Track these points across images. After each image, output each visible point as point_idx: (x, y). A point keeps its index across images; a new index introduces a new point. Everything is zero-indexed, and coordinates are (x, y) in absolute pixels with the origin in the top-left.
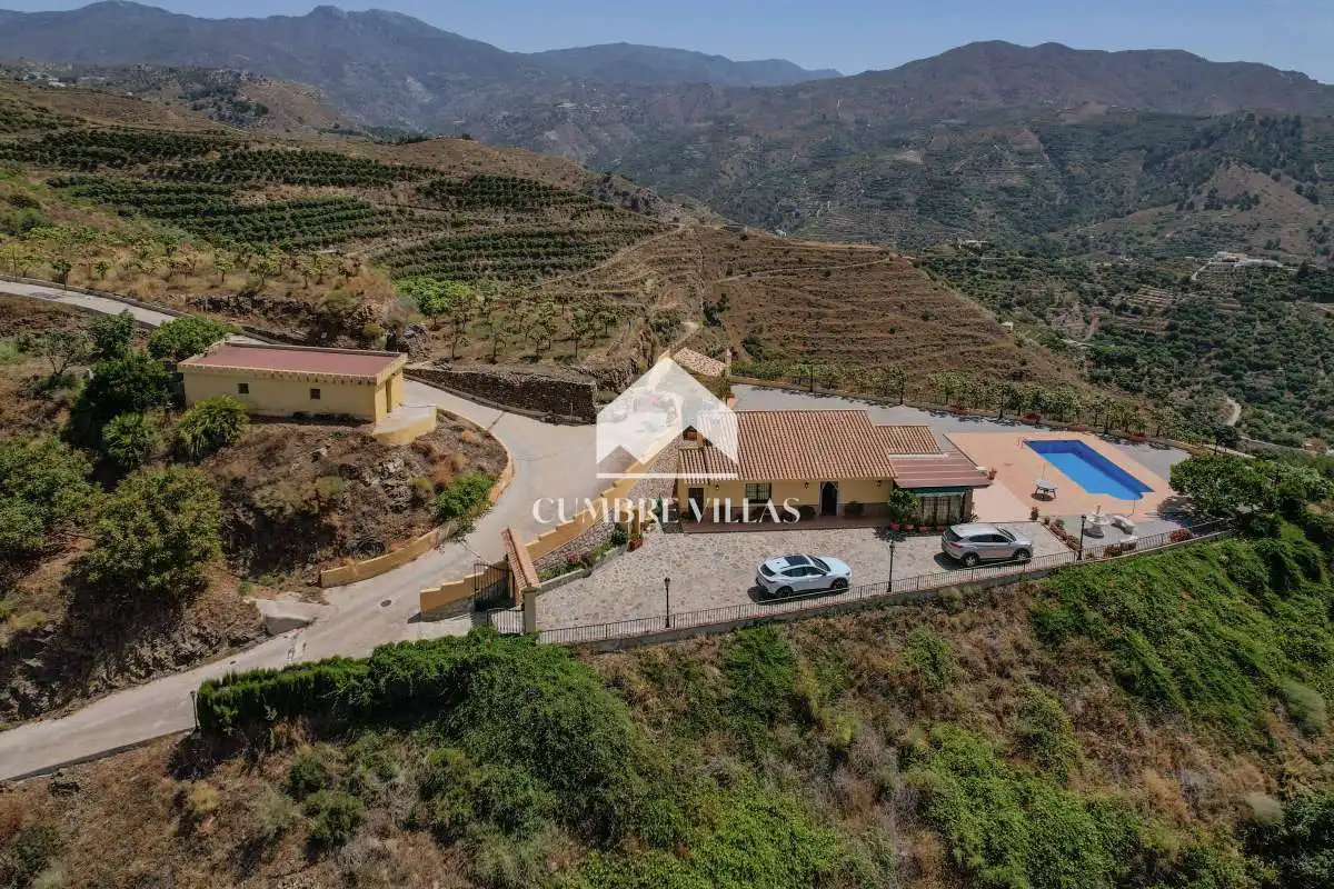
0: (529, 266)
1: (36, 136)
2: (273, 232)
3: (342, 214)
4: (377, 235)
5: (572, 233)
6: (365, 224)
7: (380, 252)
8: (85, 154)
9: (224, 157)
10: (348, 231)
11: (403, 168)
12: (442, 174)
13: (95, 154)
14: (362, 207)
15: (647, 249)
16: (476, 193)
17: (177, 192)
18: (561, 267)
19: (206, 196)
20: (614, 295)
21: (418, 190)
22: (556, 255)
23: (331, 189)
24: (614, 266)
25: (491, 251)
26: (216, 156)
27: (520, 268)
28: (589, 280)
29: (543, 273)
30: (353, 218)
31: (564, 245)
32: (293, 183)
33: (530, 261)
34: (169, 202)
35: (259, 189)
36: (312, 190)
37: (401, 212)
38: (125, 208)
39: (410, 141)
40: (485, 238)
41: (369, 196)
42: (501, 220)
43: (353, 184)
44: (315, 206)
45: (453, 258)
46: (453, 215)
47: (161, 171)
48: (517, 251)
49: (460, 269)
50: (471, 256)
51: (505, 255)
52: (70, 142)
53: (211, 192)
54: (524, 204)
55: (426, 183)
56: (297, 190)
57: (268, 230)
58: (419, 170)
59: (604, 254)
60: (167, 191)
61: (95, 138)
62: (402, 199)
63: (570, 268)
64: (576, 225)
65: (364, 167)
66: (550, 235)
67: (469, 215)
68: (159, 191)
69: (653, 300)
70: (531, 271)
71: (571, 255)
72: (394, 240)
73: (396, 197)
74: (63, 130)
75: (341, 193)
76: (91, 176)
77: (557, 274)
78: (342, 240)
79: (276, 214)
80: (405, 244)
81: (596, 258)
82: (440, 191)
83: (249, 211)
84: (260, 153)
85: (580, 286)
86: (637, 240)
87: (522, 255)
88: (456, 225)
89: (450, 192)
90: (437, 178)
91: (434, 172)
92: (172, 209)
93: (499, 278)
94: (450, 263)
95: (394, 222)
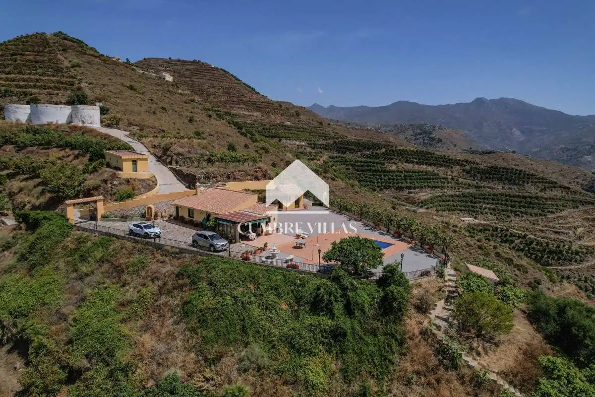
0: (508, 211)
1: (331, 142)
2: (395, 181)
3: (426, 177)
4: (439, 187)
5: (537, 198)
6: (434, 182)
7: (437, 194)
8: (344, 148)
9: (386, 151)
10: (426, 184)
11: (459, 160)
12: (477, 164)
13: (346, 148)
14: (435, 175)
15: (586, 212)
16: (491, 174)
17: (367, 162)
18: (526, 213)
19: (375, 165)
20: (553, 231)
21: (464, 170)
22: (524, 207)
23: (425, 166)
24: (560, 217)
25: (491, 201)
26: (384, 150)
27: (503, 211)
28: (540, 222)
29: (515, 214)
30: (429, 179)
31: (530, 203)
32: (409, 163)
33: (509, 208)
34: (363, 166)
35: (395, 163)
36: (416, 166)
37: (453, 179)
38: (349, 167)
39: (486, 153)
40: (489, 195)
41: (441, 171)
42: (500, 187)
43: (435, 165)
44: (415, 172)
45: (471, 202)
46: (477, 183)
47: (364, 155)
48: (503, 202)
49: (473, 207)
50: (480, 202)
51: (498, 204)
52: (341, 144)
53: (377, 163)
54: (515, 181)
55: (468, 167)
56: (410, 166)
57: (393, 179)
58: (467, 162)
59: (554, 210)
60: (364, 162)
61: (348, 143)
62: (456, 174)
63: (531, 215)
64: (543, 194)
65: (442, 158)
66: (524, 197)
67: (485, 184)
68: (361, 162)
69: (579, 238)
70: (509, 213)
71: (533, 208)
72: (446, 190)
73: (452, 172)
74: (340, 140)
75: (429, 168)
76: (343, 155)
77: (523, 217)
78: (422, 187)
79: (399, 174)
80: (451, 193)
81: (549, 212)
82: (474, 171)
83: (388, 172)
84: (399, 150)
85: (534, 224)
86: (580, 207)
87: (506, 205)
88: (476, 187)
89: (478, 172)
90: (474, 166)
91: (474, 163)
92: (363, 168)
93: (491, 214)
94: (469, 204)
95: (448, 183)
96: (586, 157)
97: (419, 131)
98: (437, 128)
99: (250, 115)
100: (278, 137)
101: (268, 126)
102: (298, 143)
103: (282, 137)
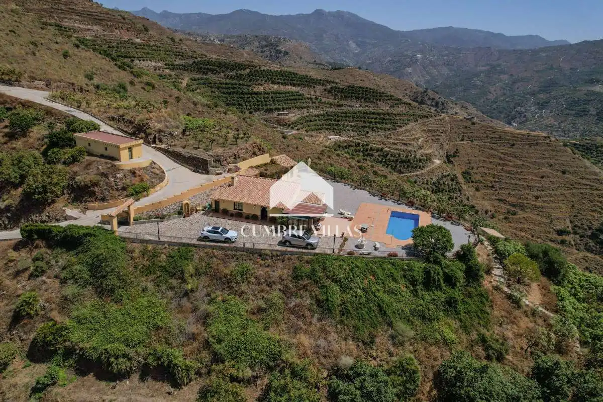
0: (366, 127)
1: (190, 61)
2: (264, 103)
3: (292, 98)
4: (305, 107)
5: (388, 114)
6: (300, 103)
7: (305, 115)
8: (205, 69)
9: (251, 72)
10: (293, 105)
11: (320, 80)
12: (337, 84)
13: (208, 69)
14: (300, 95)
15: (424, 124)
16: (349, 93)
17: (232, 84)
18: (381, 128)
19: (242, 87)
20: (402, 143)
21: (325, 90)
22: (379, 123)
23: (290, 87)
24: (405, 130)
25: (351, 119)
26: (248, 71)
27: (362, 127)
28: (392, 136)
29: (372, 130)
30: (296, 99)
31: (384, 119)
32: (275, 84)
33: (367, 124)
34: (229, 88)
35: (261, 85)
36: (282, 86)
37: (316, 99)
38: (213, 90)
39: (336, 69)
40: (349, 113)
41: (305, 91)
42: (358, 106)
43: (299, 85)
44: (282, 93)
45: (335, 120)
46: (338, 102)
47: (228, 76)
48: (362, 120)
49: (336, 125)
50: (342, 120)
51: (357, 121)
52: (201, 64)
53: (243, 85)
54: (370, 99)
55: (329, 87)
56: (276, 87)
57: (262, 102)
58: (327, 81)
59: (401, 125)
60: (229, 84)
61: (209, 63)
62: (318, 93)
63: (385, 130)
64: (391, 111)
65: (304, 78)
66: (379, 114)
67: (345, 102)
68: (226, 84)
69: (421, 148)
70: (367, 129)
71: (386, 123)
72: (311, 110)
73: (316, 92)
74: (199, 59)
75: (294, 89)
76: (205, 77)
77: (378, 132)
78: (290, 109)
79: (266, 96)
80: (316, 112)
81: (398, 126)
82: (335, 91)
83: (256, 94)
84: (264, 70)
85: (388, 138)
86: (419, 120)
87: (364, 121)
88: (338, 106)
89: (339, 92)
90: (334, 85)
91: (333, 82)
92: (229, 91)
93: (353, 131)
94: (333, 122)
95: (313, 103)
96: (407, 69)
97: (264, 43)
98: (282, 40)
99: (89, 29)
100: (130, 57)
101: (114, 44)
102: (153, 64)
103: (134, 58)
